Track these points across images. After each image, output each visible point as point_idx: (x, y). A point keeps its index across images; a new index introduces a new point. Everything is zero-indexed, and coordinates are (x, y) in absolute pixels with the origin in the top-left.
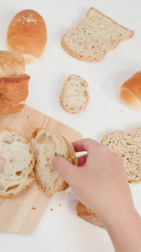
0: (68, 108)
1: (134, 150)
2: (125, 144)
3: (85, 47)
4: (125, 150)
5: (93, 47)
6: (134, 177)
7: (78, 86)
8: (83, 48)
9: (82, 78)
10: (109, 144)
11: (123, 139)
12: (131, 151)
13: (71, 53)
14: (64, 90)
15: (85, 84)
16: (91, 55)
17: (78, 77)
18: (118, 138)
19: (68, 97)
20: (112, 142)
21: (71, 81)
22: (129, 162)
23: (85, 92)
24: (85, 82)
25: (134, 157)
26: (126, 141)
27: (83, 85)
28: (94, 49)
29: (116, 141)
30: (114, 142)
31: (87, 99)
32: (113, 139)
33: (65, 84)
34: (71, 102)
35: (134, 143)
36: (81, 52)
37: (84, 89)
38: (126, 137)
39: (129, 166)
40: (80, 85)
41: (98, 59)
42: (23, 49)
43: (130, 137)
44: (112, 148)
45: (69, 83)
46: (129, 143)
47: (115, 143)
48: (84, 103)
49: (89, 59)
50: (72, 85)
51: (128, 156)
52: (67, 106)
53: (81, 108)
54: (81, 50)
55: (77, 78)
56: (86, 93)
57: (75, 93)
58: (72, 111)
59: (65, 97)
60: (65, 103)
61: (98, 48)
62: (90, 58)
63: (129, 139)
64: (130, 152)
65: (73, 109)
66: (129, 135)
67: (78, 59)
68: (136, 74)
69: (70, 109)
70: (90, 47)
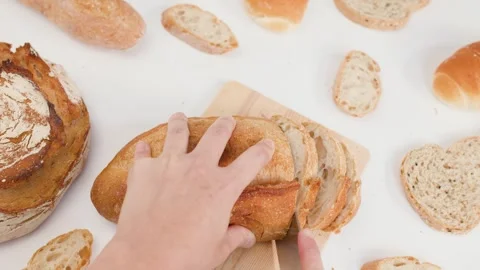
0: (346, 107)
1: (457, 177)
2: (442, 168)
3: (375, 4)
4: (442, 177)
5: (388, 5)
6: (456, 223)
7: (362, 70)
8: (371, 6)
9: (369, 58)
10: (416, 167)
11: (438, 159)
12: (452, 179)
13: (350, 15)
14: (340, 75)
15: (374, 66)
16: (384, 19)
17: (363, 54)
18: (430, 158)
19: (346, 88)
20: (419, 164)
21: (352, 62)
22: (449, 196)
23: (375, 80)
24: (375, 63)
25: (456, 189)
26: (443, 163)
27: (371, 68)
28: (389, 8)
29: (426, 163)
30: (422, 164)
31: (378, 93)
32: (422, 159)
33: (343, 67)
34: (351, 96)
35: (457, 166)
36: (368, 13)
37: (372, 75)
38: (443, 154)
39: (448, 205)
40: (366, 68)
41: (397, 24)
42: (270, 8)
43: (450, 156)
44: (420, 174)
45: (349, 64)
46: (449, 165)
47: (425, 165)
48: (374, 98)
49: (381, 25)
50: (353, 68)
51: (447, 186)
52: (344, 103)
53: (368, 107)
54: (367, 10)
55: (362, 57)
56: (376, 83)
57: (358, 82)
58: (353, 112)
59: (341, 87)
60: (341, 98)
61: (396, 7)
62: (383, 24)
63: (449, 160)
64: (450, 181)
65: (354, 108)
66: (448, 152)
67: (363, 25)
69: (350, 108)
70: (383, 4)
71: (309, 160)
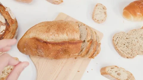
0: (96, 20)
1: (130, 42)
2: (125, 39)
4: (125, 42)
6: (130, 55)
9: (103, 5)
10: (117, 39)
11: (124, 36)
12: (129, 42)
14: (94, 11)
15: (105, 8)
17: (101, 4)
18: (122, 36)
21: (98, 7)
22: (128, 47)
24: (105, 7)
25: (130, 45)
26: (126, 37)
27: (104, 9)
29: (120, 37)
30: (119, 38)
31: (106, 16)
32: (119, 36)
33: (95, 8)
34: (97, 17)
35: (130, 38)
37: (104, 11)
38: (126, 35)
39: (127, 50)
40: (102, 9)
43: (128, 35)
44: (119, 41)
46: (128, 38)
47: (120, 38)
48: (105, 18)
50: (98, 9)
51: (127, 44)
52: (96, 19)
53: (103, 21)
55: (101, 5)
56: (105, 13)
57: (100, 13)
59: (95, 14)
60: (95, 18)
63: (127, 36)
64: (128, 43)
65: (99, 21)
66: (127, 34)
68: (131, 3)
69: (97, 21)
71: (89, 34)
